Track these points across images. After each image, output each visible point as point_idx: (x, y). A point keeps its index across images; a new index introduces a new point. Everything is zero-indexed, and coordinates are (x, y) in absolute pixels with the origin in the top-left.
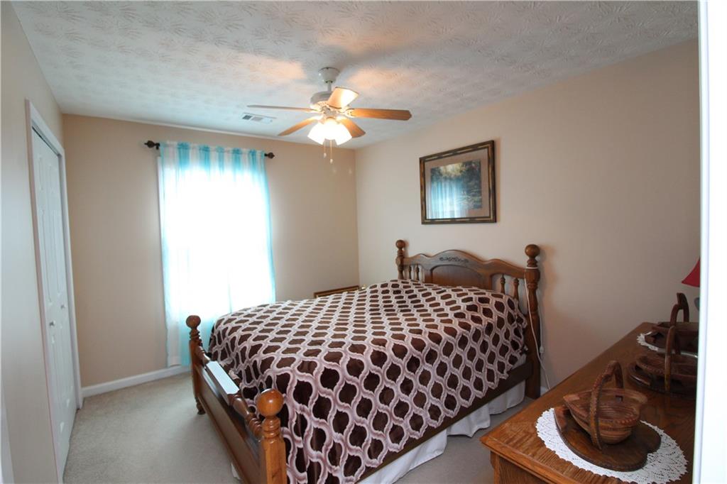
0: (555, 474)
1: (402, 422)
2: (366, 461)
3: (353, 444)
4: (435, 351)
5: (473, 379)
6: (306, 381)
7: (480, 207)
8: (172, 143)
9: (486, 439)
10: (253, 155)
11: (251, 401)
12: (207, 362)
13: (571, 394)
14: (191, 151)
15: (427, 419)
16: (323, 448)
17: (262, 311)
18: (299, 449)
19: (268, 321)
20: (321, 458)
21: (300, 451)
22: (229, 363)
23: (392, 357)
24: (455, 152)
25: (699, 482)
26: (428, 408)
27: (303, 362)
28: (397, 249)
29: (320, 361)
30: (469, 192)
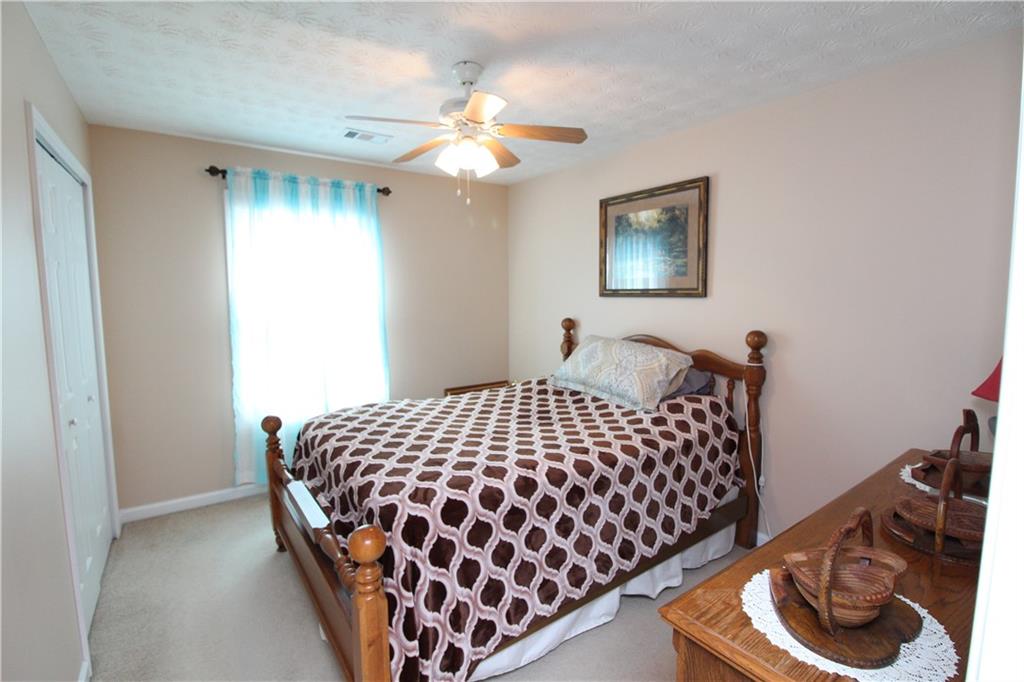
0: (763, 667)
1: (556, 575)
2: (503, 627)
3: (485, 604)
4: (608, 479)
5: (660, 518)
6: (419, 515)
7: (684, 274)
8: (244, 170)
9: (668, 611)
10: (360, 190)
11: (344, 540)
12: (289, 481)
13: (795, 551)
14: (271, 182)
15: (591, 572)
16: (443, 608)
17: (368, 414)
18: (407, 608)
19: (372, 427)
20: (439, 622)
21: (410, 612)
22: (319, 484)
23: (545, 485)
24: (651, 193)
25: (977, 679)
26: (595, 557)
27: (417, 488)
28: (564, 331)
29: (441, 488)
30: (670, 251)
